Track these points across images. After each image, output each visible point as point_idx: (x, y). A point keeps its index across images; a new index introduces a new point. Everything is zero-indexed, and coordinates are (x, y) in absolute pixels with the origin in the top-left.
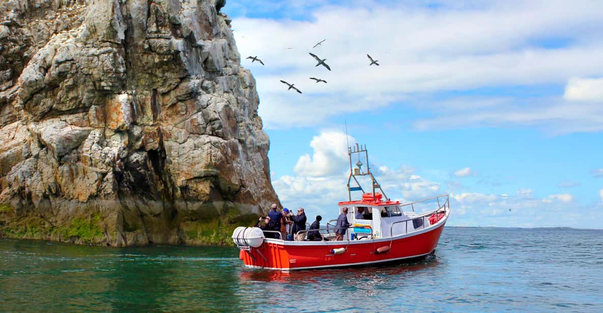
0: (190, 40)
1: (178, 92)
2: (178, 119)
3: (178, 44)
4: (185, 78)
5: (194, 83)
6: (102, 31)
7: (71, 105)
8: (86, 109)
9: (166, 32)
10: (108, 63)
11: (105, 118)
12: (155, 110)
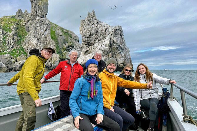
0: (119, 46)
1: (118, 52)
2: (118, 56)
3: (118, 46)
4: (119, 51)
5: (120, 51)
6: (108, 45)
7: (104, 54)
8: (106, 55)
9: (116, 45)
10: (109, 49)
11: (109, 56)
12: (115, 55)
